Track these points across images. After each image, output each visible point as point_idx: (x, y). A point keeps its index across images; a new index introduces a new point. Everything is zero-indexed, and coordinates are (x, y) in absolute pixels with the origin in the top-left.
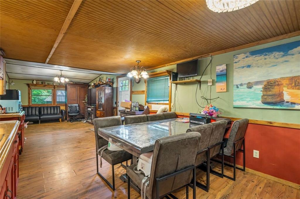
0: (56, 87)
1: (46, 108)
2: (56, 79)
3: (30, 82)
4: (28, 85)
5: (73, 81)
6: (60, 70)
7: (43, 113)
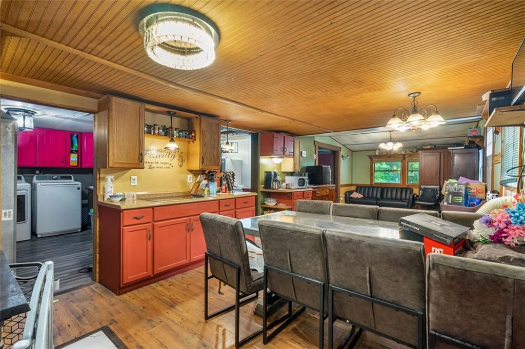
0: (406, 156)
1: (390, 189)
2: (382, 146)
3: (372, 153)
4: (370, 157)
5: (431, 143)
6: (389, 131)
7: (385, 196)
